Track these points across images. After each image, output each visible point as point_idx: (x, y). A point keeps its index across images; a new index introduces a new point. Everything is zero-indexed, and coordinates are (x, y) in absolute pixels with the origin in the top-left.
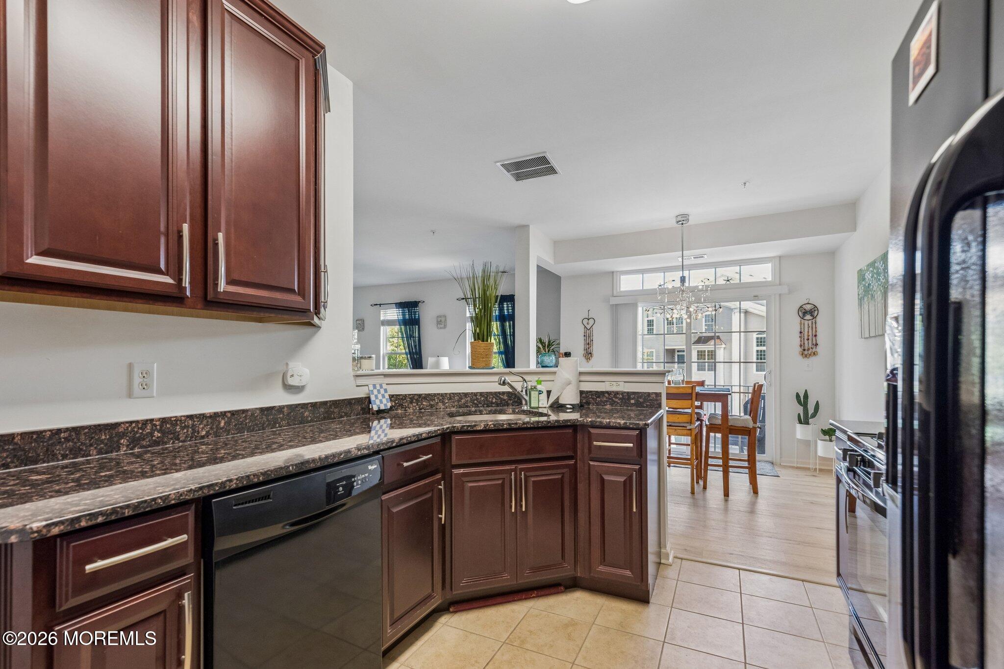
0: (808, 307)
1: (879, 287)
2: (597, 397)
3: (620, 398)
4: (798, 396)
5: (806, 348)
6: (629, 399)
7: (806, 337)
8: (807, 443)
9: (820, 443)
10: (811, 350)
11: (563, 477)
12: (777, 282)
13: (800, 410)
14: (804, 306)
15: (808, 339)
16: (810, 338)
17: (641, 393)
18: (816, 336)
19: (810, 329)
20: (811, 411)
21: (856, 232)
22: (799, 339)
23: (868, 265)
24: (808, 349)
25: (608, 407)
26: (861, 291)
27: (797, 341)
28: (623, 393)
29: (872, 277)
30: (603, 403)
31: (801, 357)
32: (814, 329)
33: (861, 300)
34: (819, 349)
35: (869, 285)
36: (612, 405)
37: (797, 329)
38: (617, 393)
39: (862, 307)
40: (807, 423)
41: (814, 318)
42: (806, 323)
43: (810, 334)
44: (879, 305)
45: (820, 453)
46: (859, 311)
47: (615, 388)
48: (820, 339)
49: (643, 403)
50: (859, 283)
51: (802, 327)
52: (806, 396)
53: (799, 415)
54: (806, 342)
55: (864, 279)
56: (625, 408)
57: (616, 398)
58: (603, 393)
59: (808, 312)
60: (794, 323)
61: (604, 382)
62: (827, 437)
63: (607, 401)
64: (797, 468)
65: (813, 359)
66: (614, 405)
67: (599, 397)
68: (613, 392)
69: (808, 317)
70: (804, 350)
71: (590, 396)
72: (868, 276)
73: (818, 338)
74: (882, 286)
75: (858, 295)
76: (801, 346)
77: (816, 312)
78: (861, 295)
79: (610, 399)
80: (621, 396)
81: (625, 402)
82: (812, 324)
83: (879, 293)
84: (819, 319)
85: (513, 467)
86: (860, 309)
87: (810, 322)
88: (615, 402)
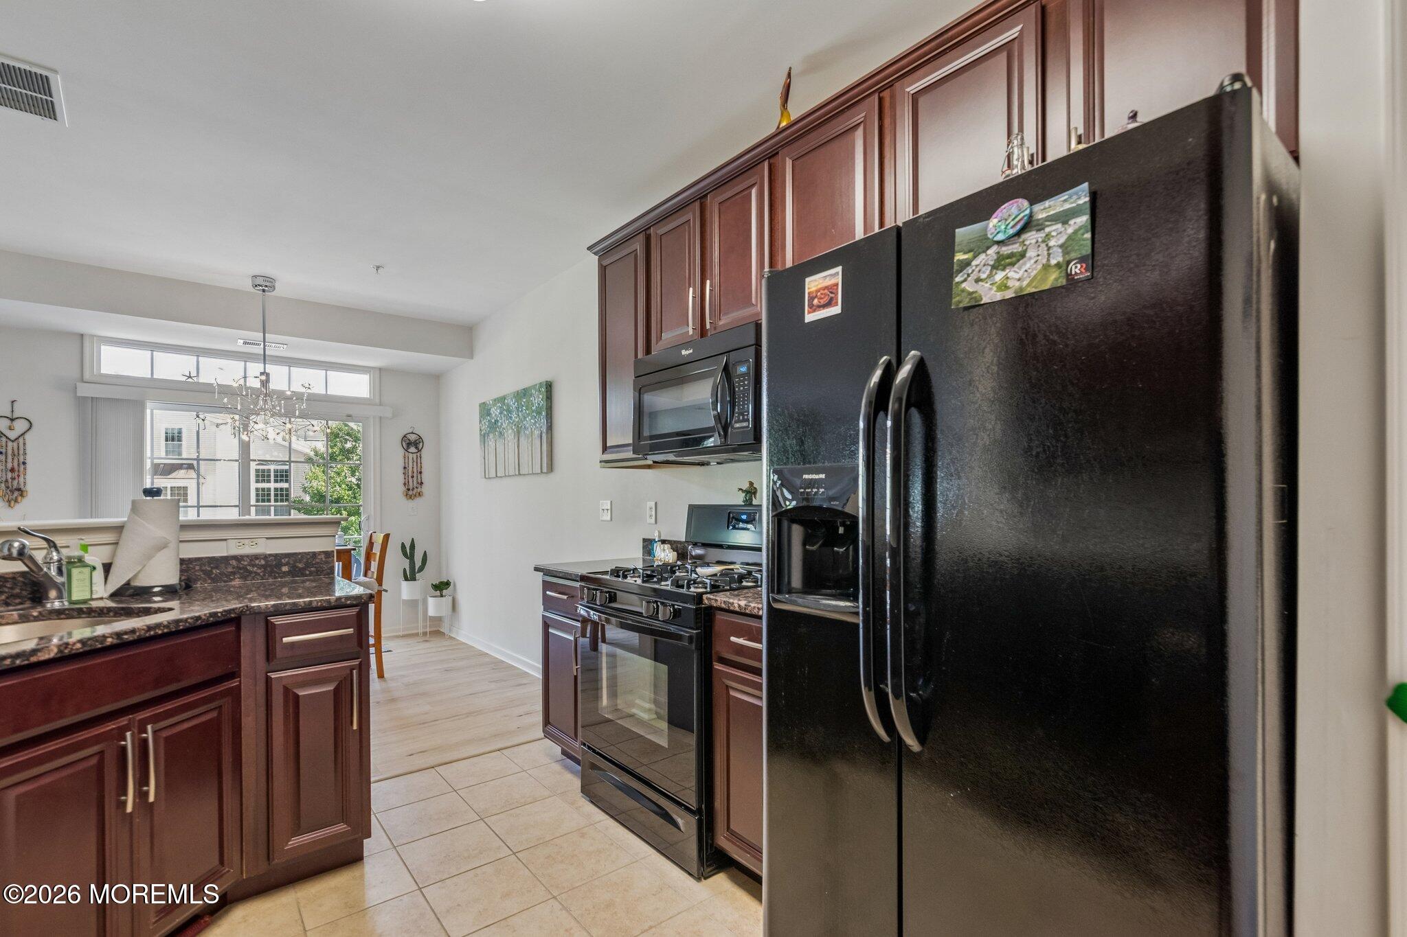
0: (413, 438)
1: (510, 425)
2: (212, 568)
3: (262, 566)
4: (403, 546)
5: (411, 488)
6: (280, 565)
7: (410, 474)
8: (413, 604)
9: (431, 601)
10: (415, 490)
11: (220, 714)
12: (377, 401)
13: (406, 563)
14: (408, 436)
15: (413, 477)
16: (415, 475)
17: (300, 553)
18: (421, 473)
19: (415, 464)
20: (418, 564)
21: (473, 361)
22: (403, 476)
23: (495, 400)
24: (413, 489)
25: (237, 582)
26: (484, 427)
27: (400, 478)
28: (266, 557)
29: (501, 413)
30: (226, 576)
31: (404, 498)
32: (419, 464)
33: (484, 437)
34: (425, 489)
35: (496, 421)
36: (244, 578)
37: (400, 463)
38: (256, 557)
39: (486, 445)
40: (413, 579)
41: (419, 451)
42: (411, 455)
43: (415, 471)
44: (510, 444)
45: (431, 612)
46: (481, 448)
47: (248, 550)
48: (426, 477)
49: (304, 569)
50: (481, 417)
51: (406, 461)
52: (413, 546)
53: (405, 570)
54: (411, 480)
55: (489, 414)
56: (271, 580)
57: (253, 566)
58: (226, 560)
59: (412, 444)
60: (396, 455)
61: (226, 540)
62: (438, 593)
63: (234, 573)
64: (404, 636)
65: (418, 500)
66: (250, 578)
67: (217, 568)
68: (247, 556)
69: (413, 449)
70: (409, 490)
71: (197, 568)
72: (495, 411)
73: (424, 475)
74: (515, 425)
75: (481, 430)
76: (405, 484)
77: (421, 444)
78: (484, 431)
79: (240, 569)
80: (263, 562)
81: (272, 572)
82: (417, 458)
83: (510, 431)
84: (425, 453)
85: (123, 721)
86: (483, 446)
87: (415, 455)
88: (250, 572)
